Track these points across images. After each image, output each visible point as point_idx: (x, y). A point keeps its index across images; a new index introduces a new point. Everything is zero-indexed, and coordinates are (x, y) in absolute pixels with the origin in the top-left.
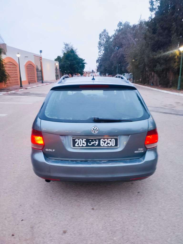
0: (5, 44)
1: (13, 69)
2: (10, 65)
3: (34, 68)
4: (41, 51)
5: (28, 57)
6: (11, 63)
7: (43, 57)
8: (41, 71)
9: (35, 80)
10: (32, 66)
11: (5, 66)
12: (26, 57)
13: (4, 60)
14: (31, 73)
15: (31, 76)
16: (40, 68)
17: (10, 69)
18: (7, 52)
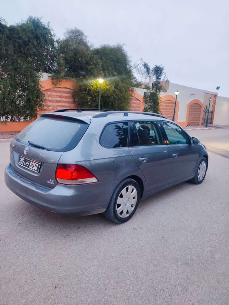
0: (168, 81)
1: (170, 108)
2: (169, 103)
3: (201, 108)
4: (218, 88)
5: (194, 95)
6: (170, 102)
7: (218, 95)
8: (212, 112)
9: (199, 123)
10: (198, 105)
11: (160, 104)
12: (192, 95)
13: (161, 98)
14: (194, 114)
15: (194, 118)
16: (211, 109)
17: (167, 107)
18: (168, 89)
